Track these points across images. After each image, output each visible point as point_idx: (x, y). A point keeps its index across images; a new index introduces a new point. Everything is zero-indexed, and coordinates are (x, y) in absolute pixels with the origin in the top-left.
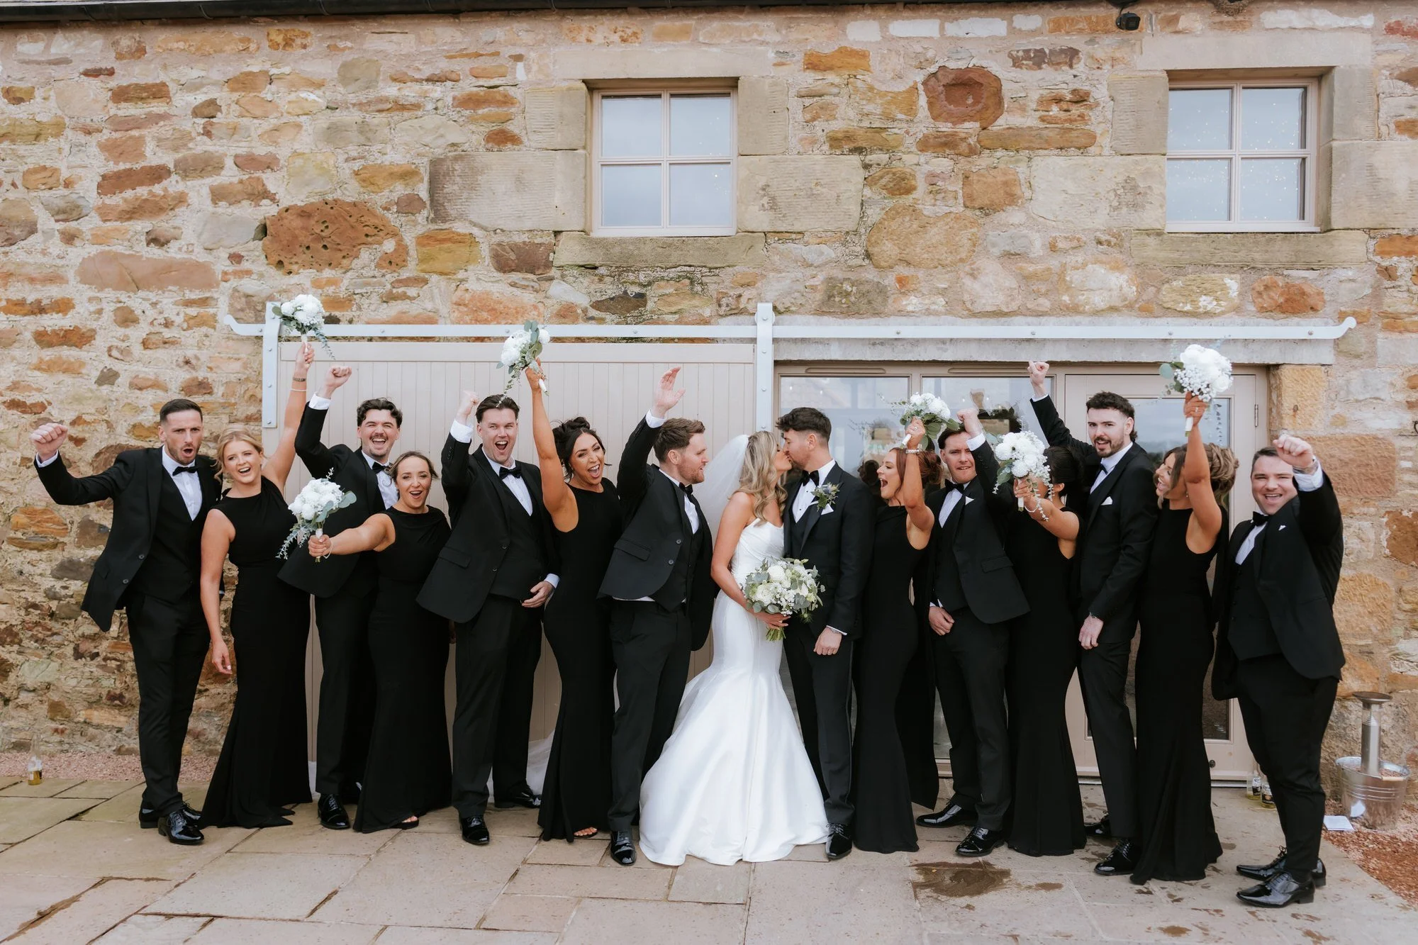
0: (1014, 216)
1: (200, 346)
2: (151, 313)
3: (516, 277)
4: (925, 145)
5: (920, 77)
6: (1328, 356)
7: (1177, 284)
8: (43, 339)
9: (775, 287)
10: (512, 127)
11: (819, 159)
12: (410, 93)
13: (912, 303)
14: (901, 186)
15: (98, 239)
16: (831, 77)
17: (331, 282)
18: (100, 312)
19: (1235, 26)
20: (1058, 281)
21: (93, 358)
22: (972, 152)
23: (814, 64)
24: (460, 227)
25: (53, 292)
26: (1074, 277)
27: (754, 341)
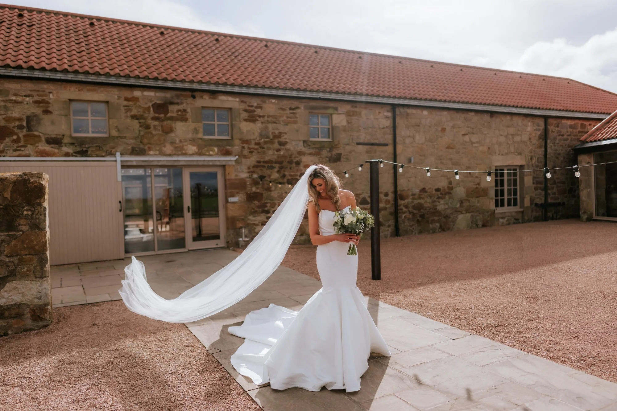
0: (172, 135)
3: (52, 145)
4: (154, 119)
5: (151, 104)
6: (234, 163)
7: (206, 149)
9: (120, 148)
10: (50, 109)
11: (129, 120)
12: (19, 99)
13: (151, 152)
14: (148, 127)
16: (131, 103)
19: (214, 98)
20: (182, 148)
22: (163, 121)
23: (127, 99)
24: (36, 133)
26: (185, 147)
27: (116, 161)
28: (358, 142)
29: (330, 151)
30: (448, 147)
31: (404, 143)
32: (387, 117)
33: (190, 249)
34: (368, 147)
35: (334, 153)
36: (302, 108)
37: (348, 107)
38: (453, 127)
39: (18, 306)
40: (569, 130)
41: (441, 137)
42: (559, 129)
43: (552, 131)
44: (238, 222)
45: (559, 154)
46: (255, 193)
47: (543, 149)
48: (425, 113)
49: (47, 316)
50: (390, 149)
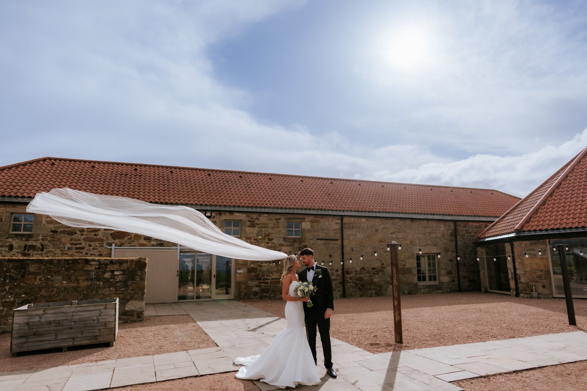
1: (101, 249)
2: (94, 245)
3: (147, 241)
8: (76, 248)
15: (86, 235)
17: (121, 241)
18: (86, 245)
19: (232, 215)
21: (85, 251)
25: (79, 242)
27: (177, 249)
28: (318, 238)
29: (299, 244)
30: (381, 241)
31: (349, 239)
32: (337, 223)
33: (214, 299)
34: (324, 241)
35: (302, 245)
36: (283, 219)
37: (312, 218)
38: (384, 228)
39: (132, 311)
40: (475, 229)
41: (375, 235)
42: (467, 229)
43: (461, 230)
44: (242, 285)
45: (468, 246)
46: (253, 268)
47: (455, 243)
48: (364, 220)
49: (142, 316)
50: (339, 242)
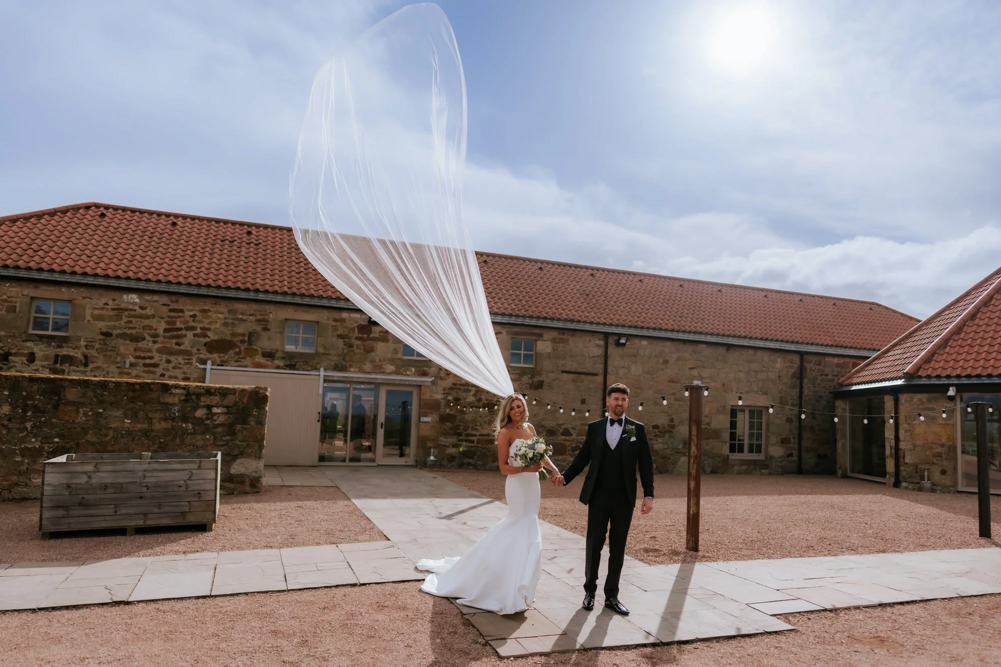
0: (373, 354)
1: (188, 369)
2: (175, 361)
3: (267, 359)
4: (358, 338)
5: (356, 325)
6: (430, 384)
7: (403, 369)
8: (145, 365)
9: (324, 364)
10: (268, 327)
11: (335, 339)
12: (245, 317)
13: (352, 369)
14: (351, 346)
15: (162, 343)
16: (338, 323)
17: (223, 357)
18: (161, 360)
20: (381, 367)
21: (159, 371)
22: (366, 340)
23: (335, 320)
24: (255, 347)
25: (149, 354)
26: (384, 366)
27: (319, 375)
28: (563, 370)
29: (531, 378)
30: (671, 381)
31: (617, 373)
32: (598, 346)
33: (380, 464)
34: (573, 375)
35: (535, 380)
36: (505, 333)
37: (555, 334)
38: (678, 359)
39: (242, 475)
40: (835, 369)
41: (663, 370)
42: (821, 367)
43: (811, 370)
44: (428, 442)
45: (821, 397)
46: (448, 414)
47: (798, 390)
48: (644, 342)
49: (259, 485)
50: (600, 379)
